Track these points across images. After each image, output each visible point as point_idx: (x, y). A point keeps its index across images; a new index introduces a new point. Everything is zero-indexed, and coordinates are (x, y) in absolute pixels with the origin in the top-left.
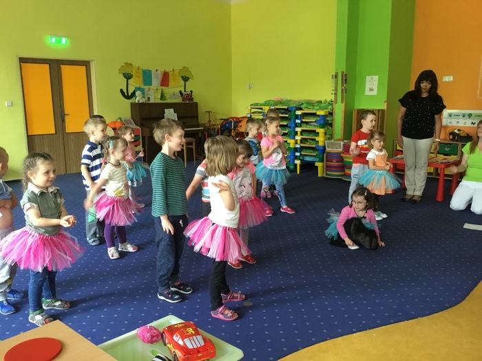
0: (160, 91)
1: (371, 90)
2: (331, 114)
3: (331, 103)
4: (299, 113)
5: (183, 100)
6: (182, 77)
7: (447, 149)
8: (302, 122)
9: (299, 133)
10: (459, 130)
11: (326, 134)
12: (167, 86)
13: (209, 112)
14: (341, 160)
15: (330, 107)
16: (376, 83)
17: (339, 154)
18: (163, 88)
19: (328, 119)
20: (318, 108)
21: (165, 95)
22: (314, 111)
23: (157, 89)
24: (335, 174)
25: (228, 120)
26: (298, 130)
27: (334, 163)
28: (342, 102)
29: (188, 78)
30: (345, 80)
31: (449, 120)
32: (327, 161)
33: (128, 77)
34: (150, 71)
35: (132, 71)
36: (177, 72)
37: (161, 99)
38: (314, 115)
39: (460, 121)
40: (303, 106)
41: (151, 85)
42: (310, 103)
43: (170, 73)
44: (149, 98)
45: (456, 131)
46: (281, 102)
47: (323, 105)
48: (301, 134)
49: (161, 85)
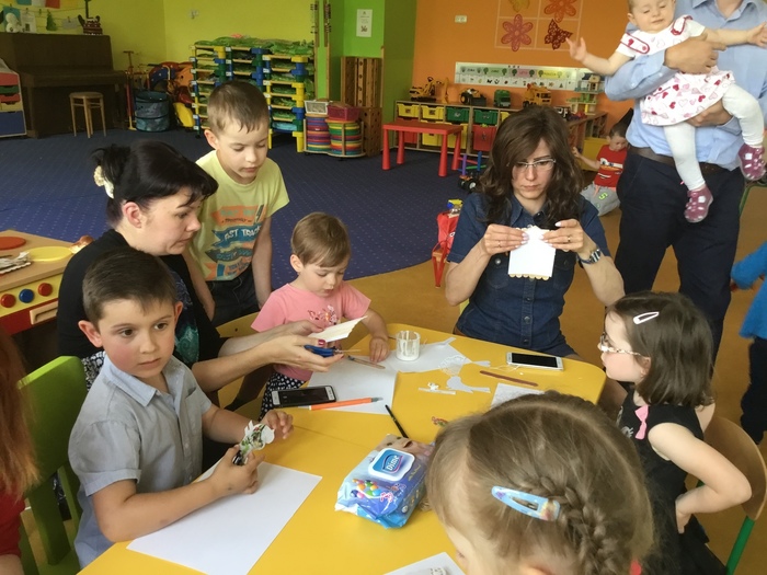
0: (45, 15)
1: (364, 29)
2: (311, 62)
3: (311, 46)
4: (266, 58)
5: (85, 30)
7: (457, 115)
8: (272, 72)
9: (268, 89)
10: (472, 90)
11: (305, 91)
12: (58, 6)
13: (129, 53)
14: (325, 128)
15: (310, 52)
16: (370, 20)
17: (323, 119)
18: (51, 9)
19: (308, 69)
20: (293, 52)
21: (56, 21)
22: (288, 57)
23: (40, 12)
24: (317, 147)
25: (160, 65)
26: (267, 83)
27: (316, 132)
28: (326, 45)
30: (328, 14)
31: (462, 77)
32: (307, 129)
37: (48, 28)
38: (288, 62)
39: (474, 77)
40: (272, 49)
41: (30, 4)
42: (283, 45)
44: (27, 26)
45: (469, 91)
46: (241, 41)
47: (300, 48)
48: (272, 91)
49: (48, 5)
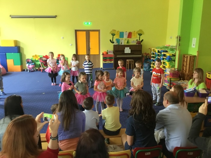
1: (194, 45)
4: (162, 54)
5: (137, 43)
6: (139, 34)
9: (163, 63)
12: (131, 38)
16: (195, 42)
18: (129, 38)
21: (130, 41)
23: (126, 39)
28: (178, 50)
29: (142, 34)
30: (179, 40)
33: (113, 35)
34: (123, 32)
35: (115, 33)
36: (136, 32)
37: (127, 43)
41: (123, 37)
43: (133, 33)
44: (122, 43)
49: (128, 38)
